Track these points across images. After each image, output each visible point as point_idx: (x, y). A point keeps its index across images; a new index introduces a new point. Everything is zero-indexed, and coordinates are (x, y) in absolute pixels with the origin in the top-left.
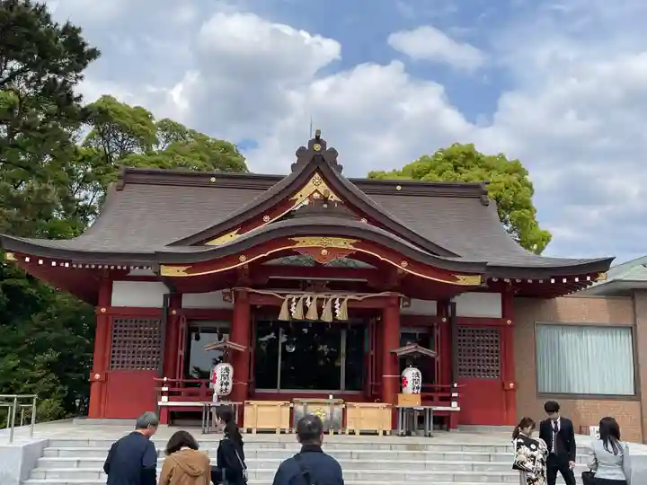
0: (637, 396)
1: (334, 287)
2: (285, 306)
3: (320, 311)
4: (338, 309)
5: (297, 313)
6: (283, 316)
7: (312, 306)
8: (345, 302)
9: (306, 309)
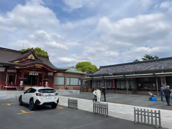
0: (64, 85)
1: (37, 71)
2: (30, 73)
3: (35, 74)
4: (37, 74)
5: (31, 74)
6: (30, 74)
7: (34, 73)
8: (38, 73)
9: (33, 73)
